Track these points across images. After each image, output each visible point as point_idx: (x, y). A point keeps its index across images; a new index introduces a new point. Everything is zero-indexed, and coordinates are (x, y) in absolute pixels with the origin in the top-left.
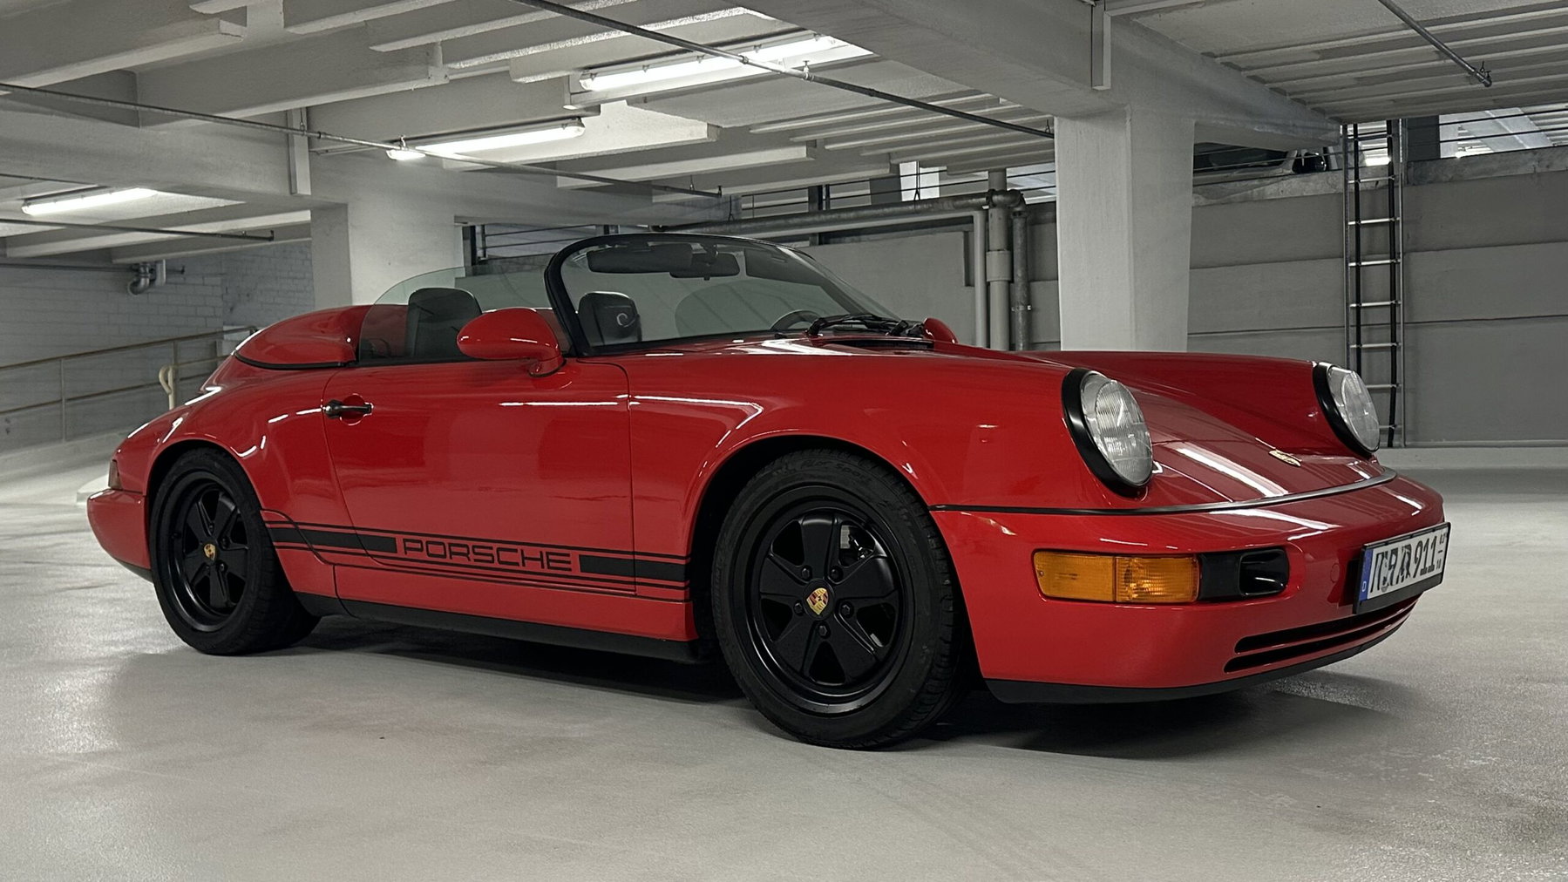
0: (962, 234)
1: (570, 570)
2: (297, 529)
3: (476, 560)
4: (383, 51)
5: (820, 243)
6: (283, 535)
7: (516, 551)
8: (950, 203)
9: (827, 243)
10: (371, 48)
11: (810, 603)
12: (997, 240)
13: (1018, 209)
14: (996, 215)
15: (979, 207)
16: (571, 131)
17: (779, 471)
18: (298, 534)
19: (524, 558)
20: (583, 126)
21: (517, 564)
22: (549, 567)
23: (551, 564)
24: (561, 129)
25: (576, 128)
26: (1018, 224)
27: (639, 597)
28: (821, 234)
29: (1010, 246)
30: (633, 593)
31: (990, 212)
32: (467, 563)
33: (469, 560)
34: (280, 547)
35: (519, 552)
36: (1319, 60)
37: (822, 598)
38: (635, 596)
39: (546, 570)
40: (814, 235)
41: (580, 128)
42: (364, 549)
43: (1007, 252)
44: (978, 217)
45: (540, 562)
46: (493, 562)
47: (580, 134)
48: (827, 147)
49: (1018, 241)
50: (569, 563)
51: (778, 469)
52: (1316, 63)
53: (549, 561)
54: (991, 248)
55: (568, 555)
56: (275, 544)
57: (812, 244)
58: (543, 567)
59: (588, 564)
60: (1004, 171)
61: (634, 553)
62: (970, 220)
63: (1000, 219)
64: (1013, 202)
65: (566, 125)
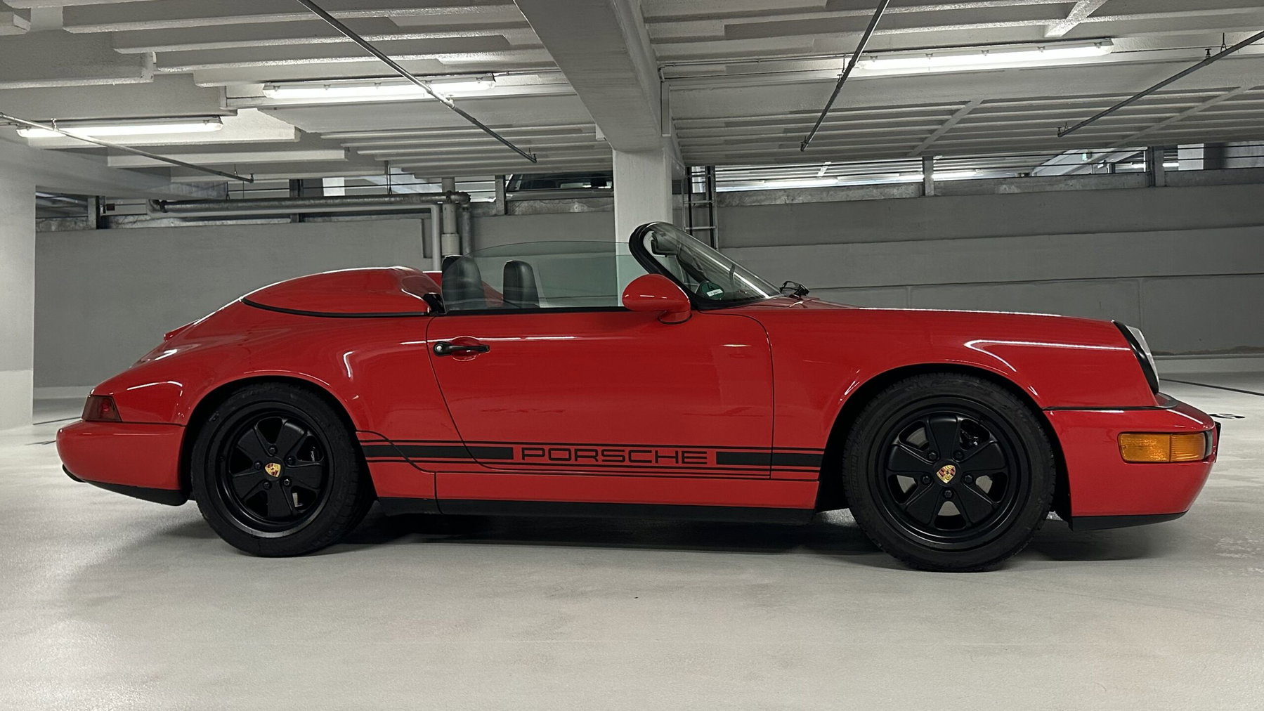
0: (420, 221)
1: (706, 463)
2: (392, 445)
3: (604, 461)
4: (123, 53)
5: (300, 221)
6: (378, 451)
7: (650, 452)
8: (418, 198)
9: (304, 221)
10: (116, 50)
11: (940, 476)
12: (449, 225)
13: (466, 206)
14: (449, 210)
15: (435, 202)
16: (212, 127)
17: (911, 388)
18: (392, 451)
19: (657, 457)
20: (221, 123)
21: (650, 462)
22: (683, 462)
23: (686, 460)
24: (203, 124)
25: (216, 124)
26: (466, 216)
27: (773, 479)
28: (300, 214)
29: (458, 230)
30: (769, 477)
31: (444, 206)
32: (596, 463)
33: (597, 460)
34: (370, 461)
35: (654, 453)
36: (724, 127)
37: (949, 472)
38: (770, 479)
39: (680, 464)
40: (295, 214)
41: (219, 124)
42: (472, 457)
43: (457, 235)
44: (435, 209)
45: (675, 459)
46: (624, 460)
47: (219, 129)
48: (359, 152)
49: (466, 228)
50: (706, 458)
51: (910, 386)
52: (722, 129)
53: (683, 457)
54: (445, 231)
55: (705, 453)
56: (367, 459)
57: (293, 221)
58: (677, 462)
59: (722, 458)
60: (453, 178)
61: (772, 448)
62: (429, 211)
63: (452, 212)
64: (463, 201)
65: (208, 121)
